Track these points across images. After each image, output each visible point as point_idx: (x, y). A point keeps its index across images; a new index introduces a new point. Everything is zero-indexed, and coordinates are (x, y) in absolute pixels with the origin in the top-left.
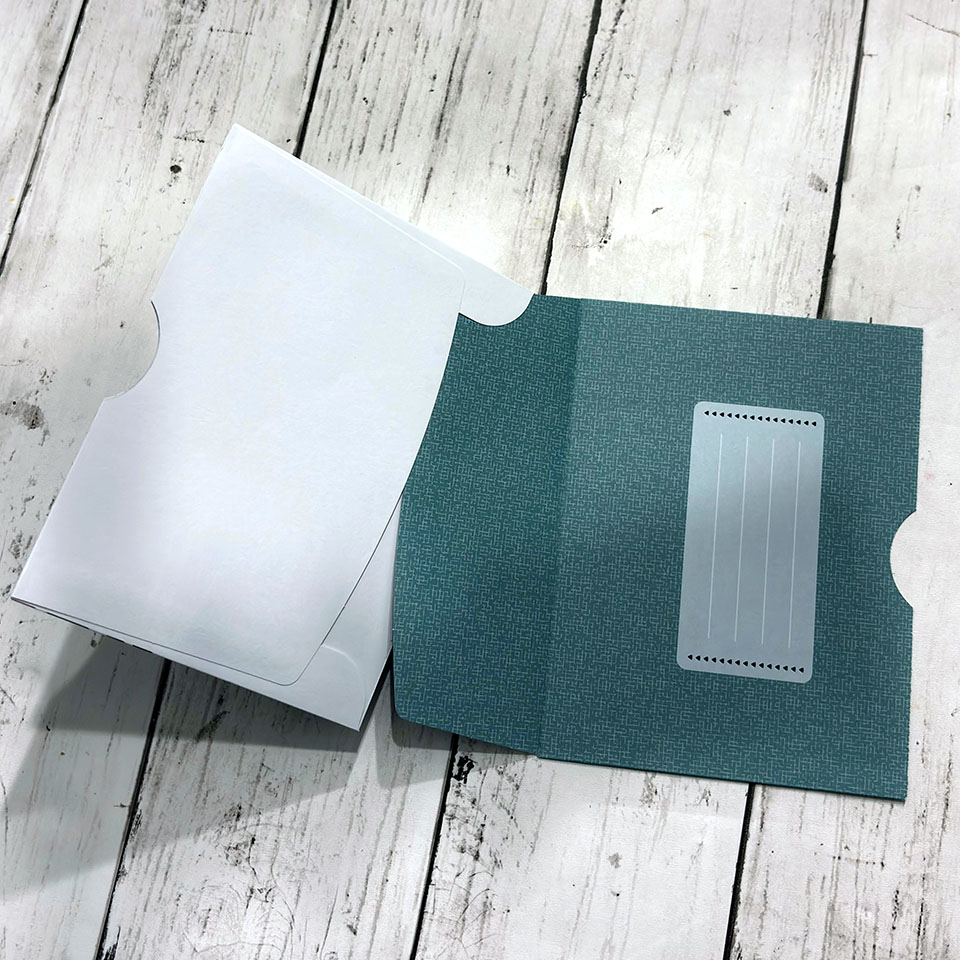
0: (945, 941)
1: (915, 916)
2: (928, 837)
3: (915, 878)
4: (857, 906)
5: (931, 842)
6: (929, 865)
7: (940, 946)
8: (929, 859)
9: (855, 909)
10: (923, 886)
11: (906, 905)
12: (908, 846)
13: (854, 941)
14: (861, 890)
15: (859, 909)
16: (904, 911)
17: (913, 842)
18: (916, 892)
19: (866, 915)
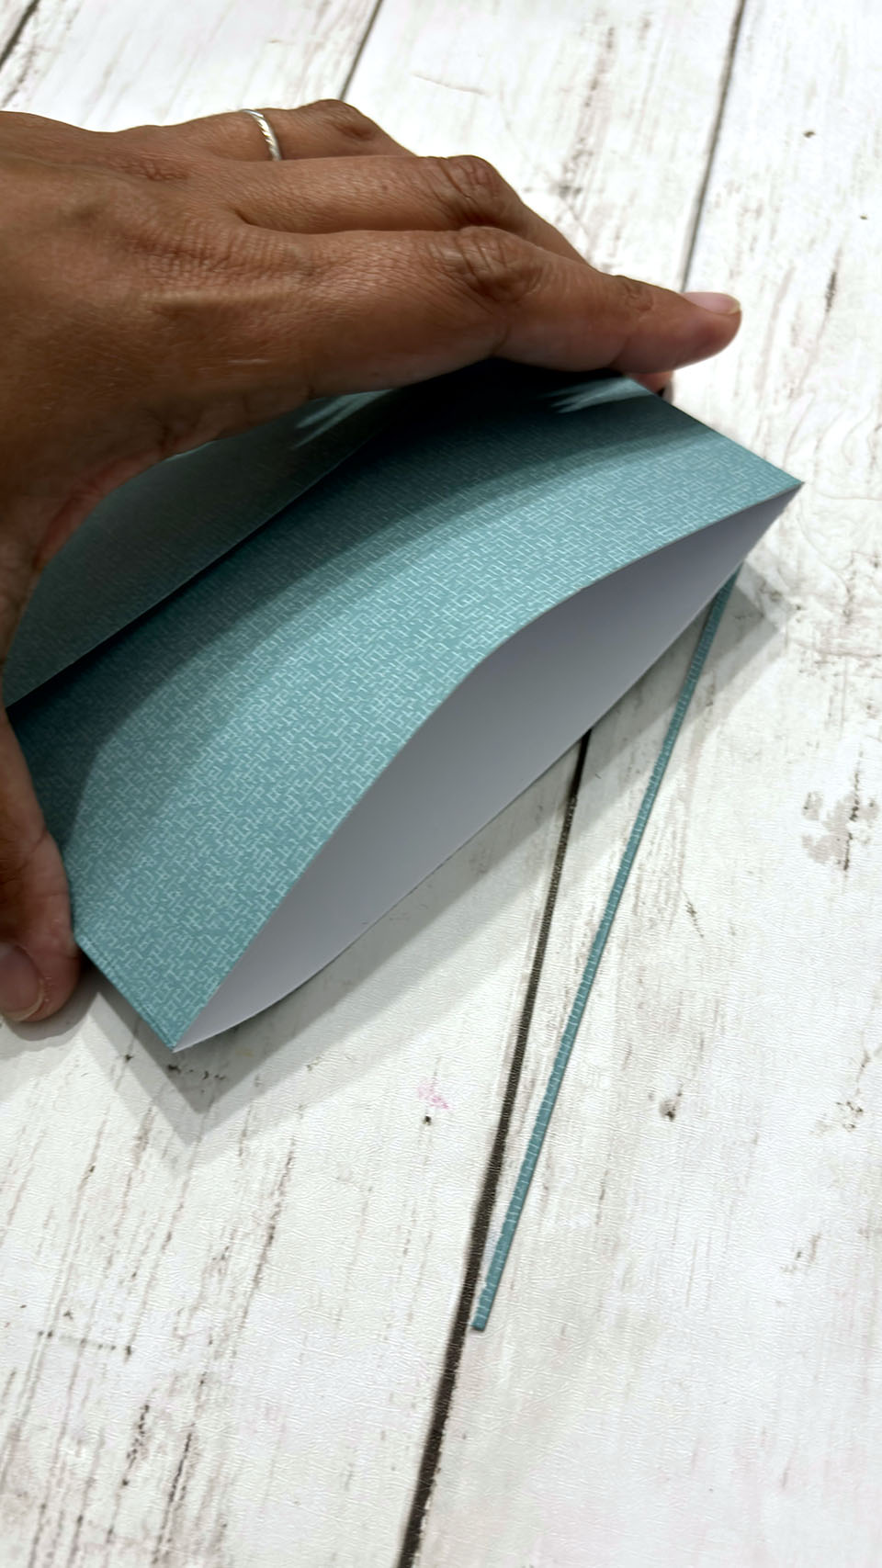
0: (220, 1515)
1: (171, 1459)
2: (225, 1298)
3: (185, 1381)
4: (63, 1433)
5: (228, 1309)
6: (218, 1355)
7: (209, 1525)
8: (219, 1344)
9: (59, 1440)
10: (198, 1397)
11: (159, 1436)
12: (185, 1315)
13: (44, 1507)
14: (77, 1400)
15: (66, 1440)
16: (152, 1447)
17: (195, 1309)
18: (182, 1409)
19: (78, 1454)
